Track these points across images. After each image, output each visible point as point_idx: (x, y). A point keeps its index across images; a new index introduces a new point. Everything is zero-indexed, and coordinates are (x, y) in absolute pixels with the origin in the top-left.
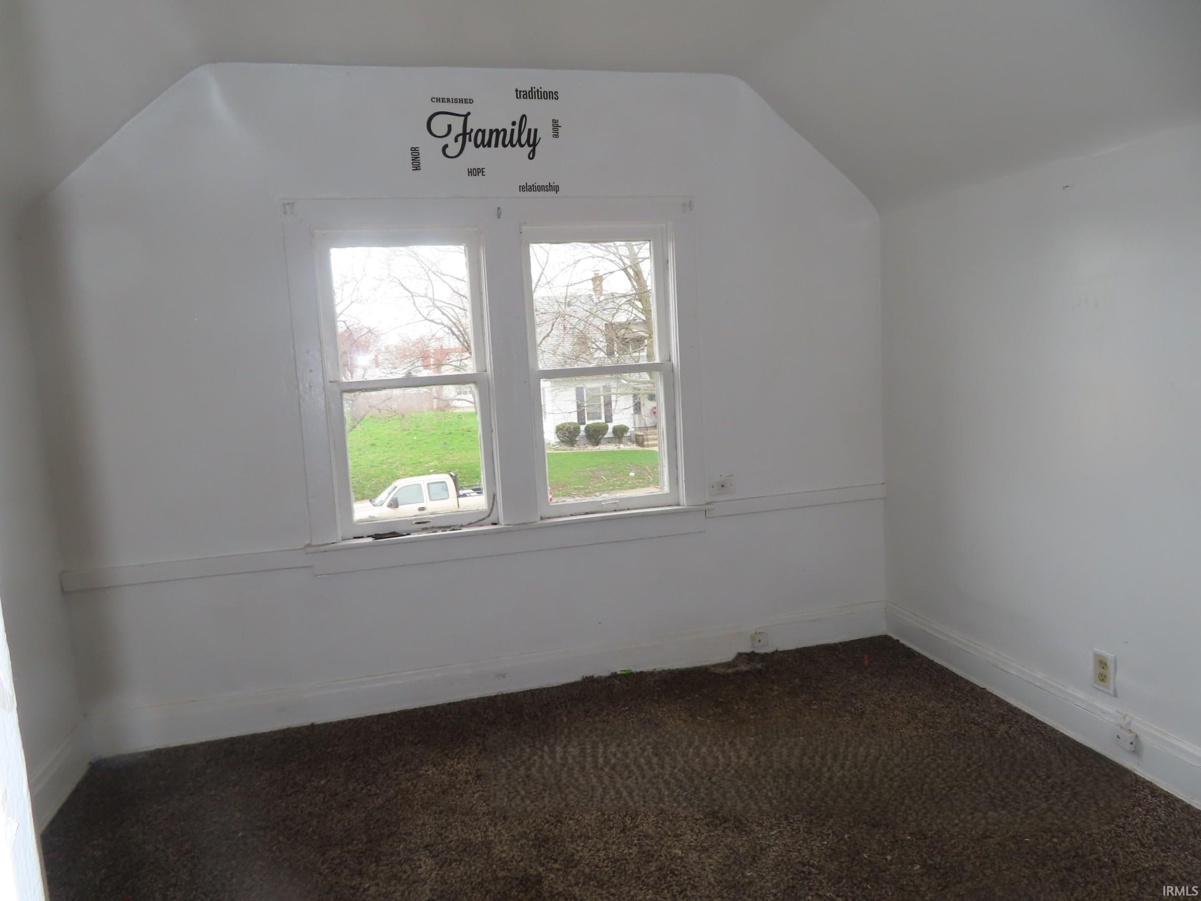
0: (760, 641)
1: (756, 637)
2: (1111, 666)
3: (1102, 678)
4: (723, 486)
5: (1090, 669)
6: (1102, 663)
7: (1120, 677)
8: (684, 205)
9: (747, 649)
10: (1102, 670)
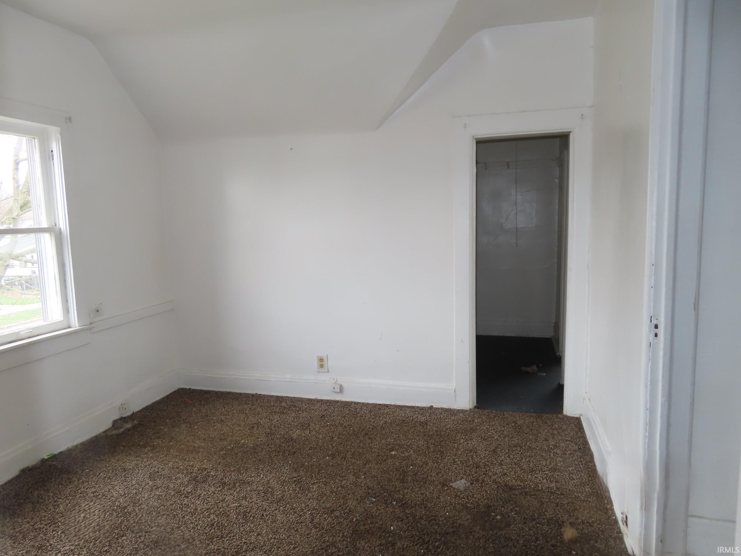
0: (125, 409)
1: (123, 406)
2: (325, 359)
3: (322, 366)
4: (98, 311)
5: (316, 364)
6: (321, 360)
7: (330, 363)
8: (66, 118)
9: (116, 417)
10: (321, 363)
